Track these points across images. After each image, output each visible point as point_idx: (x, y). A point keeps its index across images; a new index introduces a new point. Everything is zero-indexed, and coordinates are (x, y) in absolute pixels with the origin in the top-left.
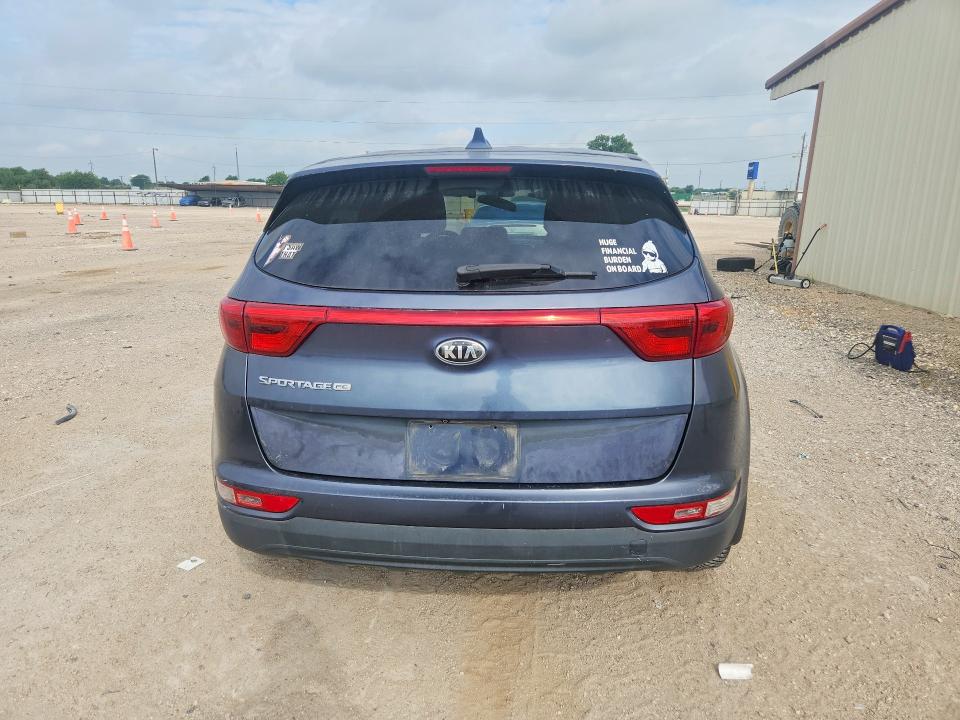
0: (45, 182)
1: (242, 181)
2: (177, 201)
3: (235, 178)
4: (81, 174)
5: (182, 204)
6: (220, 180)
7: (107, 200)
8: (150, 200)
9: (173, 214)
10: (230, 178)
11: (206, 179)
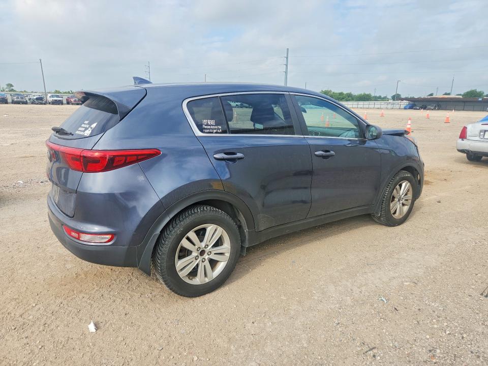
0: (350, 98)
1: (452, 96)
2: (402, 107)
3: (449, 94)
4: (366, 95)
5: (405, 108)
6: (439, 95)
7: (370, 106)
8: (390, 106)
9: (382, 113)
10: (446, 94)
11: (431, 95)
